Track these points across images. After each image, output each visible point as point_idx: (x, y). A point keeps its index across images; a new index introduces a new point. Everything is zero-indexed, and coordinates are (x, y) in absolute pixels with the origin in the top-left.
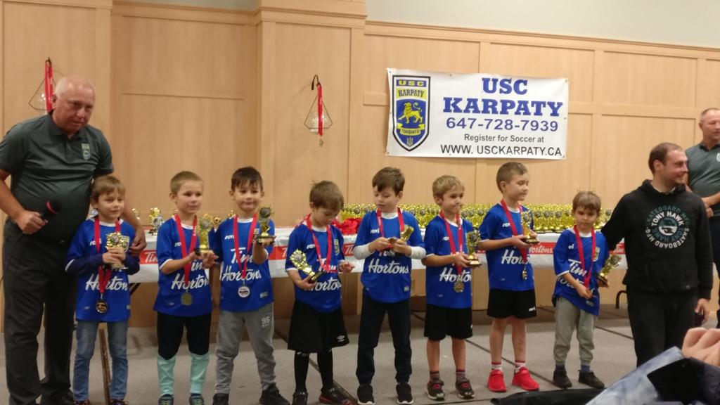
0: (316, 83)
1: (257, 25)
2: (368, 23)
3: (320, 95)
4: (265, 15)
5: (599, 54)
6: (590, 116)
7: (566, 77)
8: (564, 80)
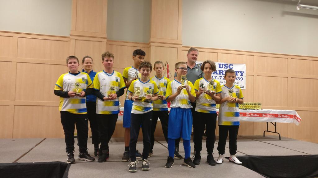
0: (167, 63)
1: (149, 47)
2: (183, 47)
3: (168, 67)
4: (151, 44)
5: (255, 57)
6: (253, 76)
7: (245, 64)
8: (244, 65)
